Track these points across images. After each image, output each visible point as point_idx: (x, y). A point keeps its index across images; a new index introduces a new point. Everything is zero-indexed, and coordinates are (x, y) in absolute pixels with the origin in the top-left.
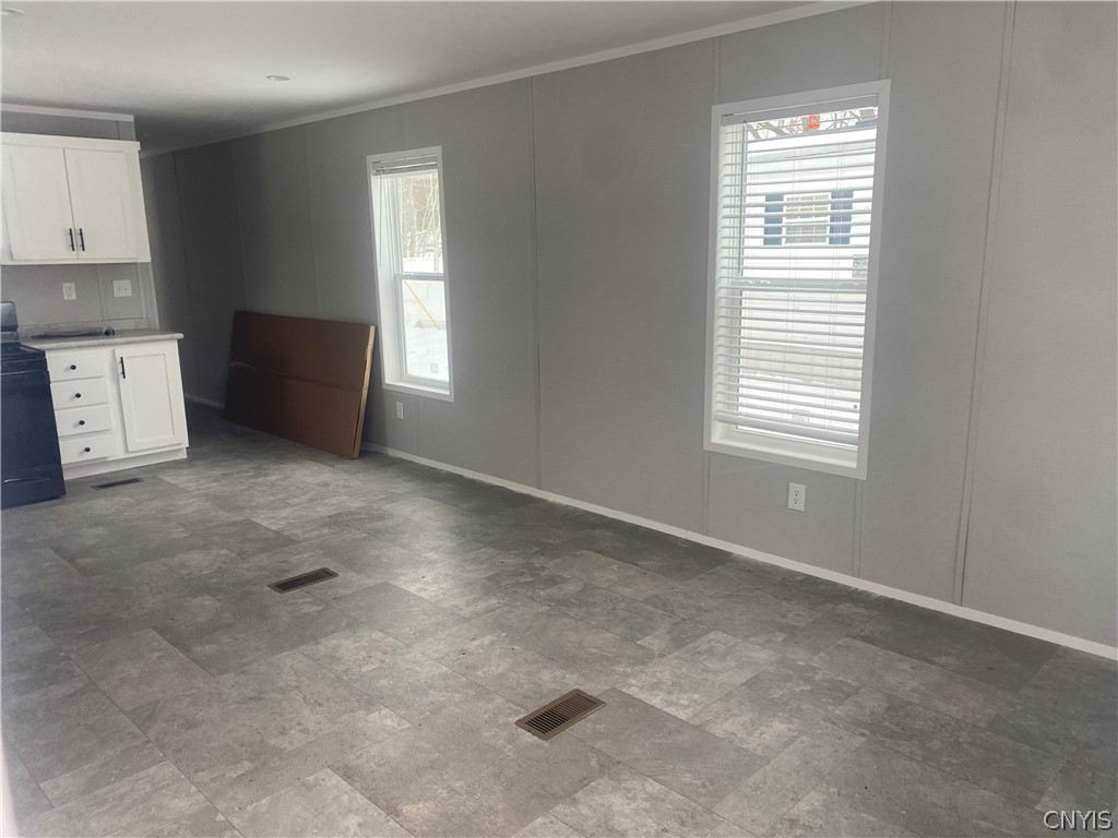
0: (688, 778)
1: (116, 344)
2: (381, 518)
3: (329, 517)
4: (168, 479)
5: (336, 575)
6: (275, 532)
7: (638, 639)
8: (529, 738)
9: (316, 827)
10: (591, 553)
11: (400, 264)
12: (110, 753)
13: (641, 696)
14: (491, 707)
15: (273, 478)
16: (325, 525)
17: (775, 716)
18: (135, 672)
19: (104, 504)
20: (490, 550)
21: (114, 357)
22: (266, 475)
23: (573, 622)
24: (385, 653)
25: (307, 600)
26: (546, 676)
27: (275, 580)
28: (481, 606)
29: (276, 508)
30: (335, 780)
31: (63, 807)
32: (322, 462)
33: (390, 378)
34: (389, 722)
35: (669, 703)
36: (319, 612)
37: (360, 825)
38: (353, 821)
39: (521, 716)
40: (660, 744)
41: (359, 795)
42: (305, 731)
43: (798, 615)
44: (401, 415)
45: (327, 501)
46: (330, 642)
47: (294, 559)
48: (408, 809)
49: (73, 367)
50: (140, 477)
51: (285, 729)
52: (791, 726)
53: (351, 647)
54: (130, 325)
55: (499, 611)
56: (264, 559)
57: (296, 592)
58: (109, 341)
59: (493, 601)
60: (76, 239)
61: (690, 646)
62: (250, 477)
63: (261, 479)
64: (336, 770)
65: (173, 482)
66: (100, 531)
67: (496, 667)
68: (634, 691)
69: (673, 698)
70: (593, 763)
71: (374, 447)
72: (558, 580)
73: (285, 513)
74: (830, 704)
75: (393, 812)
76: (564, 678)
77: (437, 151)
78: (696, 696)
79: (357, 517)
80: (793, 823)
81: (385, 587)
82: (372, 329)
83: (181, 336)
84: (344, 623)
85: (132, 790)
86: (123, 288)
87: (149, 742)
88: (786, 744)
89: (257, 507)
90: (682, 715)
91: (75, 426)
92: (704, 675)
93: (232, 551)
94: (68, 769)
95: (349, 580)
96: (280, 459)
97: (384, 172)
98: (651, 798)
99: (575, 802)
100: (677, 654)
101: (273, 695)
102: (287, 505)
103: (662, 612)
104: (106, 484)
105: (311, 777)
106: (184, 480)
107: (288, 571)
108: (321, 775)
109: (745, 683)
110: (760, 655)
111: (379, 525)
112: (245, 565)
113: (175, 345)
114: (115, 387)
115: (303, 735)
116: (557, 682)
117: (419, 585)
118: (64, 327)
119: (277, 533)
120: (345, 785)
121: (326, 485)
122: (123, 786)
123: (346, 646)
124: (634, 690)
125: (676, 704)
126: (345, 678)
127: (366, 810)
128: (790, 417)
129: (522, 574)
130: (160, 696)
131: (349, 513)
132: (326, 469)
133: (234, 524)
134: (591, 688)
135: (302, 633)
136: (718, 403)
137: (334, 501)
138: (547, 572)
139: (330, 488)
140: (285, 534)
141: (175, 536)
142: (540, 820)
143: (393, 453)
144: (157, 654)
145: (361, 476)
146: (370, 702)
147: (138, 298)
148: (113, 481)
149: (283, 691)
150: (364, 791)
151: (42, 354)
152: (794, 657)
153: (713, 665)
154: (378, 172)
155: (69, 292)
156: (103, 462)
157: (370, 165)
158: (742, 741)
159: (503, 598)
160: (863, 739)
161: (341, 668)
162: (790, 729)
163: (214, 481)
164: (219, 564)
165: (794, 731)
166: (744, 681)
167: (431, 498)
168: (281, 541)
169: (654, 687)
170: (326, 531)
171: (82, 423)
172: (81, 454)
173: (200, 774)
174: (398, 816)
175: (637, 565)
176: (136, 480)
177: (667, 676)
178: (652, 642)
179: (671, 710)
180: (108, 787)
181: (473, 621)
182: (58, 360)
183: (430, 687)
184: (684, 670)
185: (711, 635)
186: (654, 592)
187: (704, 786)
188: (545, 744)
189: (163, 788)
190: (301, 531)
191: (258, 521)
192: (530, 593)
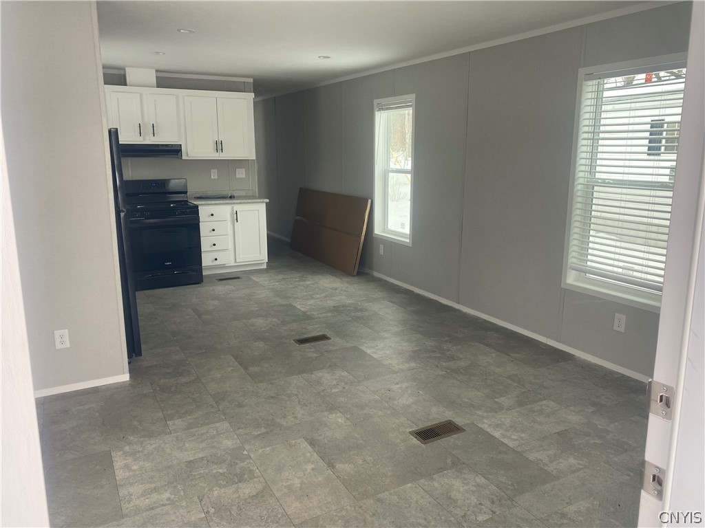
0: (503, 479)
1: (235, 203)
2: (361, 310)
3: (334, 307)
4: (254, 278)
5: (330, 339)
6: (303, 312)
7: (496, 398)
8: (415, 441)
9: (291, 466)
10: (481, 345)
11: (388, 164)
12: (201, 413)
13: (489, 430)
14: (397, 421)
15: (308, 283)
16: (331, 311)
17: (571, 454)
18: (219, 376)
19: (220, 289)
20: (419, 336)
21: (233, 210)
22: (305, 281)
23: (458, 383)
24: (347, 384)
25: (312, 350)
26: (434, 410)
27: (298, 338)
28: (407, 366)
29: (308, 299)
30: (306, 444)
31: (175, 434)
32: (336, 276)
33: (378, 230)
34: (340, 420)
35: (504, 437)
36: (316, 357)
37: (313, 469)
38: (309, 467)
39: (414, 429)
40: (492, 458)
41: (315, 454)
42: (296, 418)
43: (608, 398)
44: (382, 252)
45: (334, 298)
46: (319, 374)
47: (310, 328)
48: (338, 466)
49: (212, 215)
50: (240, 276)
51: (285, 415)
52: (580, 462)
53: (329, 378)
54: (243, 193)
55: (415, 370)
56: (294, 326)
57: (307, 345)
58: (231, 201)
59: (413, 365)
60: (219, 146)
61: (528, 406)
62: (296, 281)
63: (301, 283)
64: (307, 440)
65: (257, 280)
66: (216, 302)
67: (406, 400)
68: (485, 427)
69: (508, 434)
70: (449, 461)
71: (366, 270)
72: (456, 358)
73: (311, 302)
74: (612, 454)
75: (331, 465)
76: (444, 412)
77: (412, 97)
78: (523, 435)
79: (348, 308)
80: (563, 515)
81: (355, 349)
82: (370, 201)
83: (268, 200)
84: (328, 365)
85: (207, 432)
86: (241, 173)
87: (219, 410)
88: (573, 472)
89: (298, 298)
90: (511, 444)
91: (211, 247)
92: (532, 424)
93: (279, 320)
94: (181, 417)
95: (336, 341)
96: (315, 273)
97: (383, 109)
98: (478, 485)
99: (432, 479)
100: (518, 409)
101: (283, 397)
102: (312, 298)
103: (516, 384)
104: (224, 279)
105: (294, 441)
106: (263, 280)
107: (305, 334)
108: (299, 441)
109: (558, 433)
110: (574, 418)
111: (359, 314)
112: (284, 328)
113: (264, 206)
114: (232, 226)
115: (294, 419)
116: (439, 414)
117: (373, 350)
118: (210, 193)
119: (304, 313)
120: (310, 448)
121: (336, 289)
122: (203, 430)
123: (327, 378)
124: (485, 425)
125: (509, 437)
126: (322, 394)
127: (318, 462)
128: (620, 270)
129: (435, 352)
130: (229, 389)
131: (343, 306)
132: (338, 280)
133: (283, 305)
134: (459, 421)
135: (305, 367)
136: (572, 258)
137: (337, 299)
138: (450, 352)
139: (337, 291)
140: (308, 313)
141: (252, 309)
142: (409, 485)
143: (376, 274)
144: (230, 369)
145: (355, 286)
146: (332, 408)
147: (248, 179)
148: (227, 277)
149: (289, 396)
150: (319, 453)
151: (197, 207)
152: (597, 423)
153: (539, 419)
154: (379, 110)
155: (214, 175)
156: (223, 267)
157: (375, 105)
158: (545, 465)
159: (419, 364)
160: (628, 478)
161: (322, 388)
162: (578, 464)
163: (278, 282)
164: (271, 326)
165: (581, 465)
166: (557, 431)
167: (391, 302)
168: (306, 317)
169: (497, 426)
170: (330, 314)
171: (214, 245)
172: (213, 261)
173: (240, 430)
174: (333, 468)
175: (509, 355)
176: (238, 278)
177: (508, 422)
178: (504, 401)
179: (505, 441)
180: (197, 429)
181: (399, 374)
182: (204, 211)
183: (366, 406)
184: (520, 419)
185: (544, 402)
186: (515, 373)
187: (512, 485)
188: (423, 446)
189: (222, 433)
190: (316, 313)
191: (296, 305)
192: (436, 363)
